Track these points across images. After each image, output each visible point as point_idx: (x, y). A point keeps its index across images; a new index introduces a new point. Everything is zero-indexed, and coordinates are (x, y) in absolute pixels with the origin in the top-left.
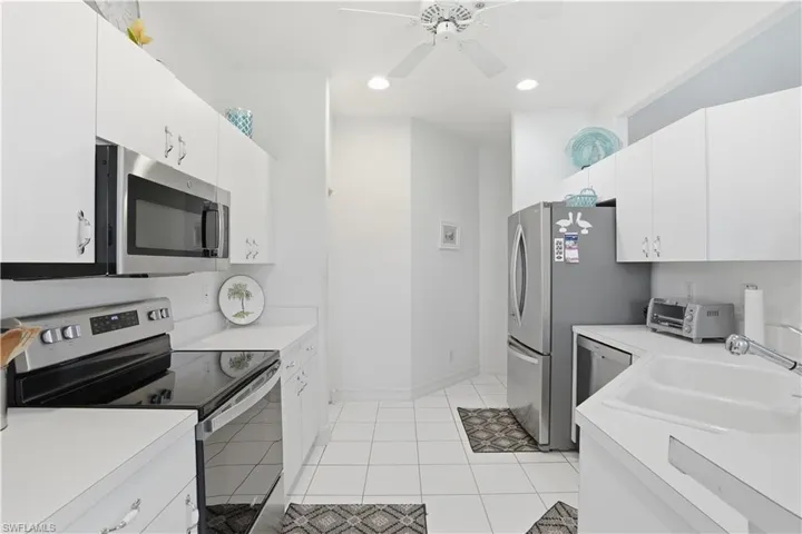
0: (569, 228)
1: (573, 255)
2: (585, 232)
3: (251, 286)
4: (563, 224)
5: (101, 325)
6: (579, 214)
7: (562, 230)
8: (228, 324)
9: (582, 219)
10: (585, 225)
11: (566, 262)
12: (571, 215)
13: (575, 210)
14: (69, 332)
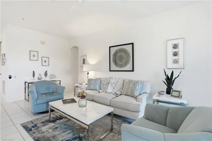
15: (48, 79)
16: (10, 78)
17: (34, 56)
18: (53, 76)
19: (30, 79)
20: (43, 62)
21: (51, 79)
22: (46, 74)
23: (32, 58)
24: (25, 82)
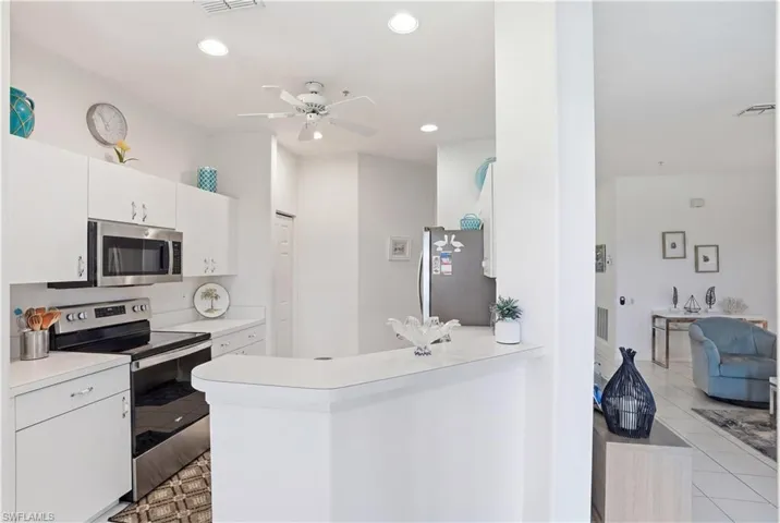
0: (444, 248)
1: (447, 269)
2: (458, 250)
3: (220, 290)
4: (440, 244)
5: (101, 313)
6: (453, 237)
7: (439, 249)
8: (199, 317)
9: (455, 240)
10: (458, 244)
11: (442, 274)
12: (446, 236)
13: (450, 233)
14: (81, 316)
15: (715, 311)
16: (622, 302)
17: (674, 246)
18: (732, 304)
19: (666, 309)
20: (701, 259)
21: (729, 313)
22: (710, 299)
23: (670, 252)
24: (654, 317)
